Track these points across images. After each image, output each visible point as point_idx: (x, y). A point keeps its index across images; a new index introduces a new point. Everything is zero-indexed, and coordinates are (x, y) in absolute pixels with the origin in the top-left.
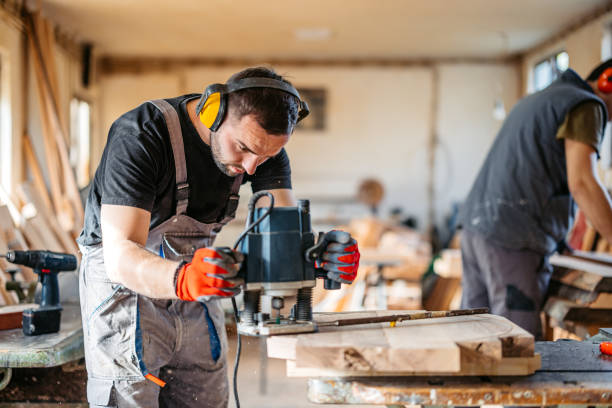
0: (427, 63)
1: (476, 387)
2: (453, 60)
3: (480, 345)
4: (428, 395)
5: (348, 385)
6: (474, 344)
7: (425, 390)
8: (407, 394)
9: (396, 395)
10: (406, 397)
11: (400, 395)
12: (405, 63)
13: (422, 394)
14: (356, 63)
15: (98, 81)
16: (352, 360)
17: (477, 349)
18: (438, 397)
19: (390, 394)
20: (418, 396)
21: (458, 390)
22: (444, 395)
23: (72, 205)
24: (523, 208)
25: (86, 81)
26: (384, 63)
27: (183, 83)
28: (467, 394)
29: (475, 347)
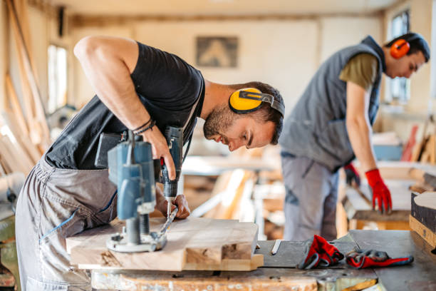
0: (313, 17)
1: (202, 280)
2: (333, 15)
3: (206, 251)
4: (167, 285)
5: (117, 276)
6: (201, 250)
7: (166, 282)
8: (152, 284)
9: (144, 285)
10: (151, 287)
11: (148, 286)
12: (298, 17)
13: (163, 285)
14: (260, 18)
15: (69, 33)
16: (107, 259)
17: (204, 253)
18: (174, 287)
19: (140, 284)
20: (160, 286)
21: (188, 283)
22: (178, 285)
23: (40, 124)
24: (306, 127)
25: (61, 32)
26: (282, 17)
27: (134, 34)
28: (195, 286)
29: (202, 252)
